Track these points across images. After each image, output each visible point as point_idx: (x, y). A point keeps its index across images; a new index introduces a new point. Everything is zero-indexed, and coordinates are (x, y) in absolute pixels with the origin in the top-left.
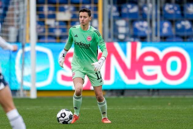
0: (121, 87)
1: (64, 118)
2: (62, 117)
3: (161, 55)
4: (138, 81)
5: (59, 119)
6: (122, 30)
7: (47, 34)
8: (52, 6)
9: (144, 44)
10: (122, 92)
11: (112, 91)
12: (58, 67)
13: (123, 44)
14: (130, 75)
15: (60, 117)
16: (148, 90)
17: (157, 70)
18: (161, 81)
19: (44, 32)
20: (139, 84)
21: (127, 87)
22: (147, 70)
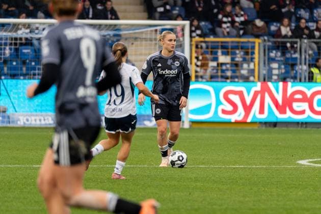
0: (274, 120)
1: (181, 161)
2: (180, 160)
3: (309, 93)
4: (288, 116)
5: (176, 163)
6: (275, 72)
7: (219, 74)
8: (225, 50)
9: (294, 84)
10: (275, 124)
11: (266, 123)
12: (219, 103)
13: (275, 84)
14: (282, 110)
15: (176, 161)
16: (298, 123)
17: (305, 106)
18: (308, 116)
19: (217, 72)
20: (290, 117)
21: (279, 120)
22: (297, 106)
